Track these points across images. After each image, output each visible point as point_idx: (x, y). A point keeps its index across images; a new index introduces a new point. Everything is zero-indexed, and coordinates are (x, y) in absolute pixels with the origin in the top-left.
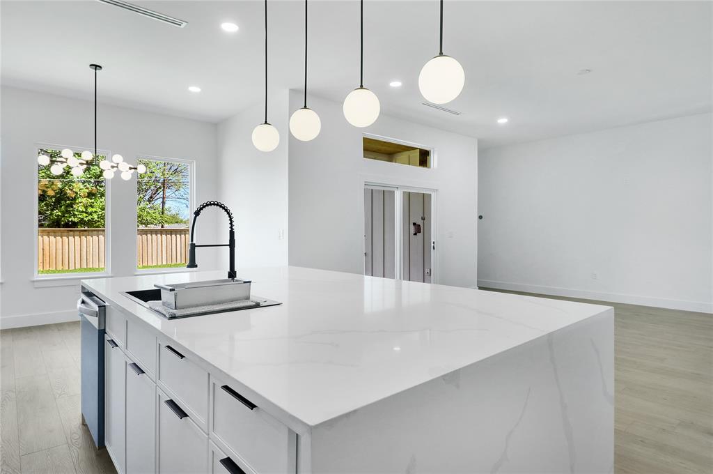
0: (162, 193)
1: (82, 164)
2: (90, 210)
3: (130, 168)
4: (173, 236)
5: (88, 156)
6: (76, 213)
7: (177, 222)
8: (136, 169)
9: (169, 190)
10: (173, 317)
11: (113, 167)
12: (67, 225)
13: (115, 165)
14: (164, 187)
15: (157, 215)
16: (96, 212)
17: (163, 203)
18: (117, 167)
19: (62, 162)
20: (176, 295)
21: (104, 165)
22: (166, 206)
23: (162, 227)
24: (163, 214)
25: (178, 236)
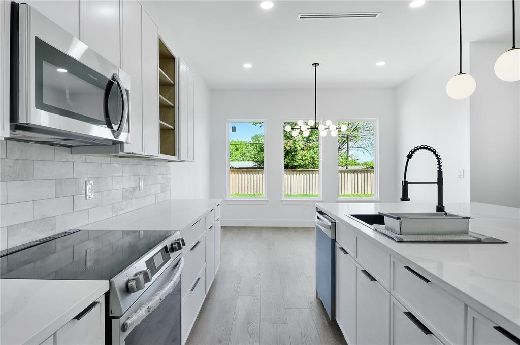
0: (346, 145)
1: (308, 129)
2: (304, 158)
3: (337, 128)
4: (356, 174)
5: (312, 123)
6: (297, 160)
7: (355, 165)
8: (340, 128)
9: (351, 143)
10: (401, 241)
11: (326, 128)
12: (292, 168)
13: (327, 127)
14: (348, 140)
15: (344, 160)
16: (307, 159)
17: (348, 151)
18: (328, 128)
19: (297, 129)
20: (400, 223)
21: (321, 127)
22: (350, 154)
23: (347, 168)
24: (347, 159)
25: (359, 174)
